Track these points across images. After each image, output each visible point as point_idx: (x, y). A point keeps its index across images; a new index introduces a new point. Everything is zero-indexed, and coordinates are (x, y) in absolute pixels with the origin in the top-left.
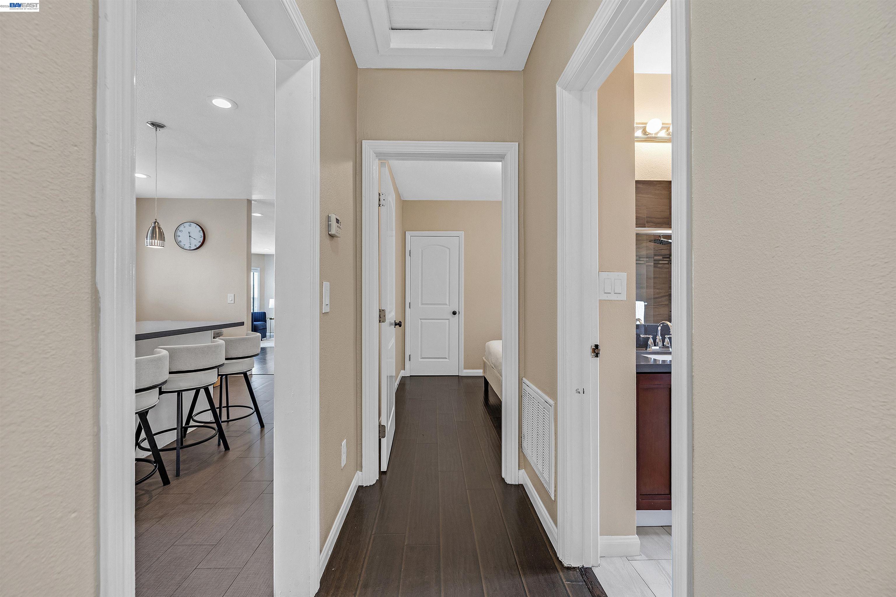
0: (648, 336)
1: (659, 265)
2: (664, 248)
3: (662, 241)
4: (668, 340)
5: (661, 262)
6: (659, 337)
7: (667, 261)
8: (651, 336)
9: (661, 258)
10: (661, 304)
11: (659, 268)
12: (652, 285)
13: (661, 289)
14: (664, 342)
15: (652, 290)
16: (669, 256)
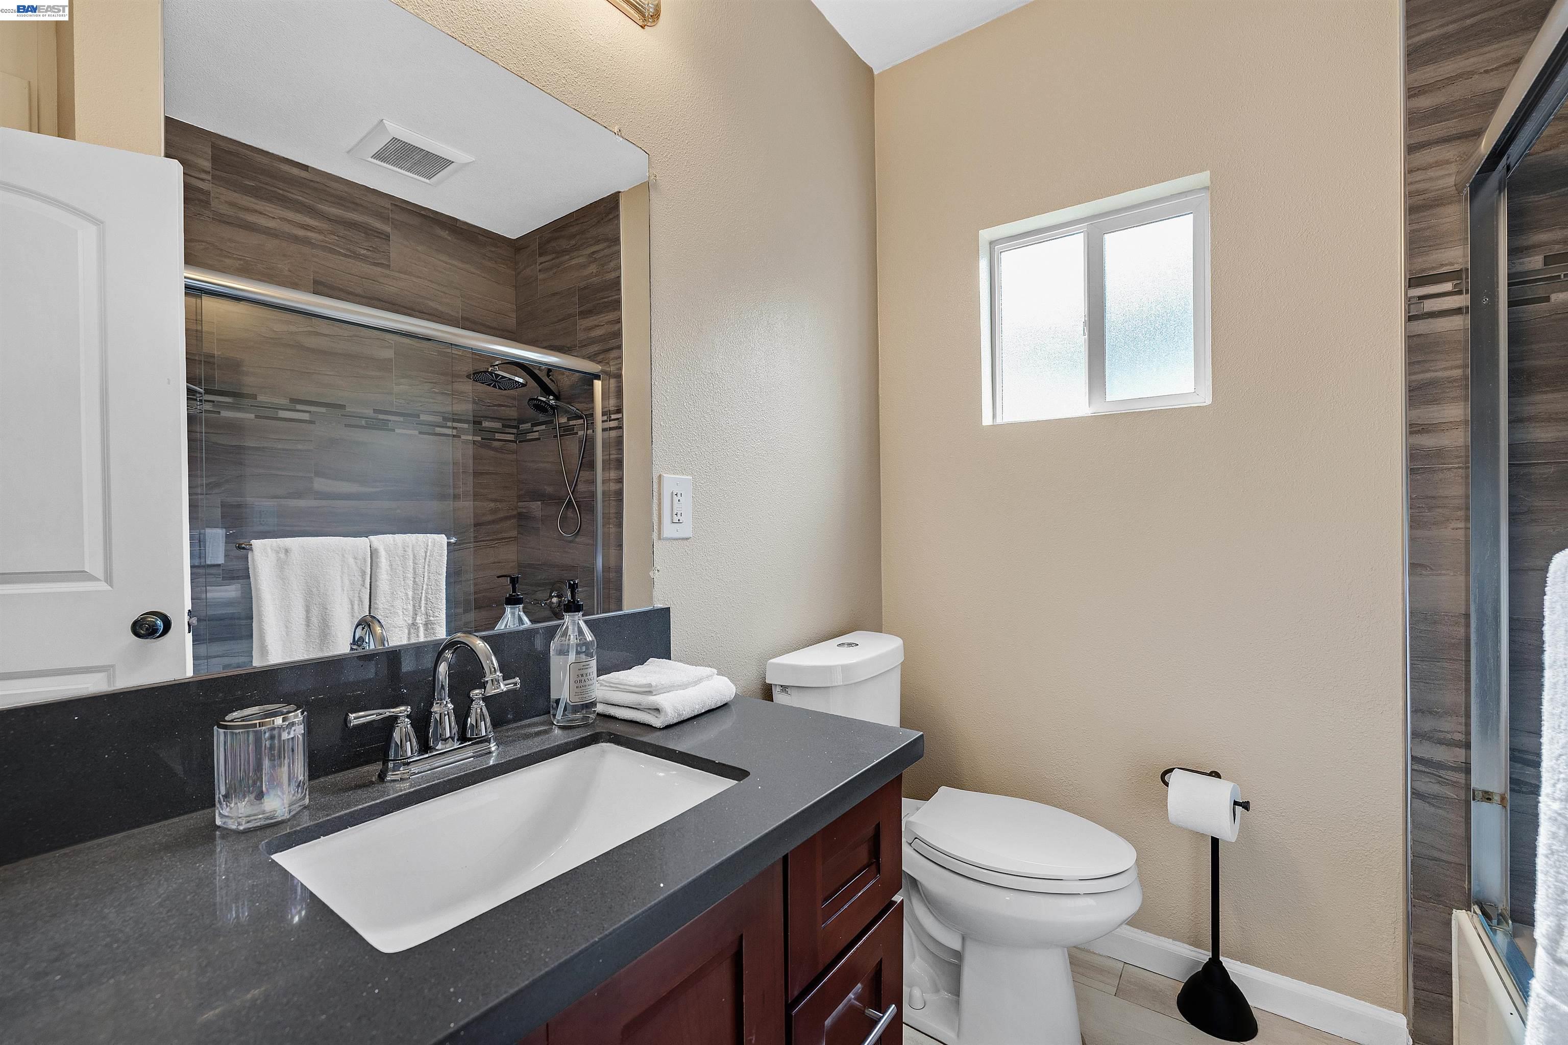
0: (388, 712)
1: (496, 444)
2: (506, 404)
3: (497, 376)
4: (484, 709)
5: (498, 436)
6: (443, 708)
7: (513, 436)
8: (403, 708)
9: (497, 425)
10: (500, 536)
11: (495, 449)
12: (470, 488)
13: (501, 501)
14: (467, 715)
15: (472, 503)
16: (516, 422)
